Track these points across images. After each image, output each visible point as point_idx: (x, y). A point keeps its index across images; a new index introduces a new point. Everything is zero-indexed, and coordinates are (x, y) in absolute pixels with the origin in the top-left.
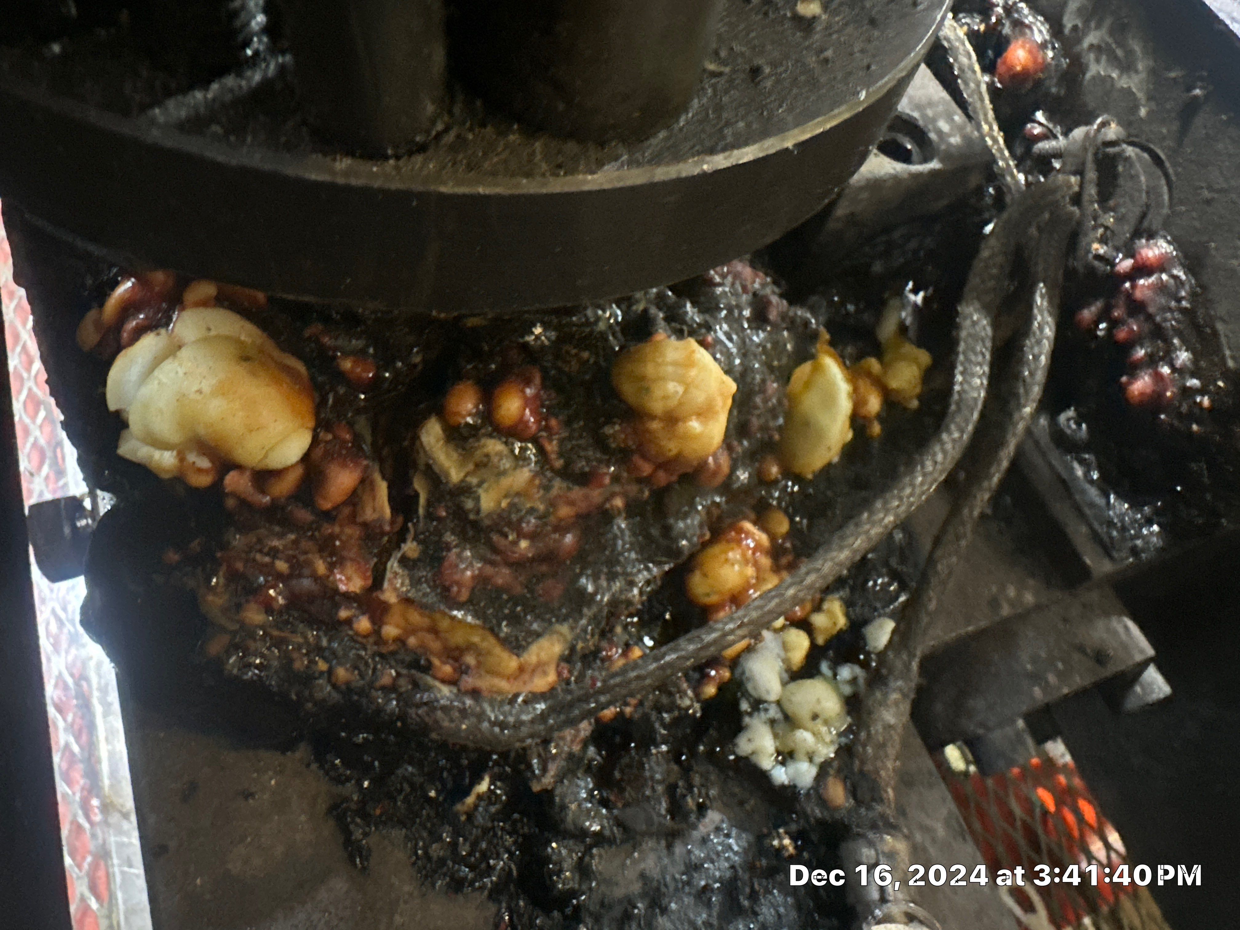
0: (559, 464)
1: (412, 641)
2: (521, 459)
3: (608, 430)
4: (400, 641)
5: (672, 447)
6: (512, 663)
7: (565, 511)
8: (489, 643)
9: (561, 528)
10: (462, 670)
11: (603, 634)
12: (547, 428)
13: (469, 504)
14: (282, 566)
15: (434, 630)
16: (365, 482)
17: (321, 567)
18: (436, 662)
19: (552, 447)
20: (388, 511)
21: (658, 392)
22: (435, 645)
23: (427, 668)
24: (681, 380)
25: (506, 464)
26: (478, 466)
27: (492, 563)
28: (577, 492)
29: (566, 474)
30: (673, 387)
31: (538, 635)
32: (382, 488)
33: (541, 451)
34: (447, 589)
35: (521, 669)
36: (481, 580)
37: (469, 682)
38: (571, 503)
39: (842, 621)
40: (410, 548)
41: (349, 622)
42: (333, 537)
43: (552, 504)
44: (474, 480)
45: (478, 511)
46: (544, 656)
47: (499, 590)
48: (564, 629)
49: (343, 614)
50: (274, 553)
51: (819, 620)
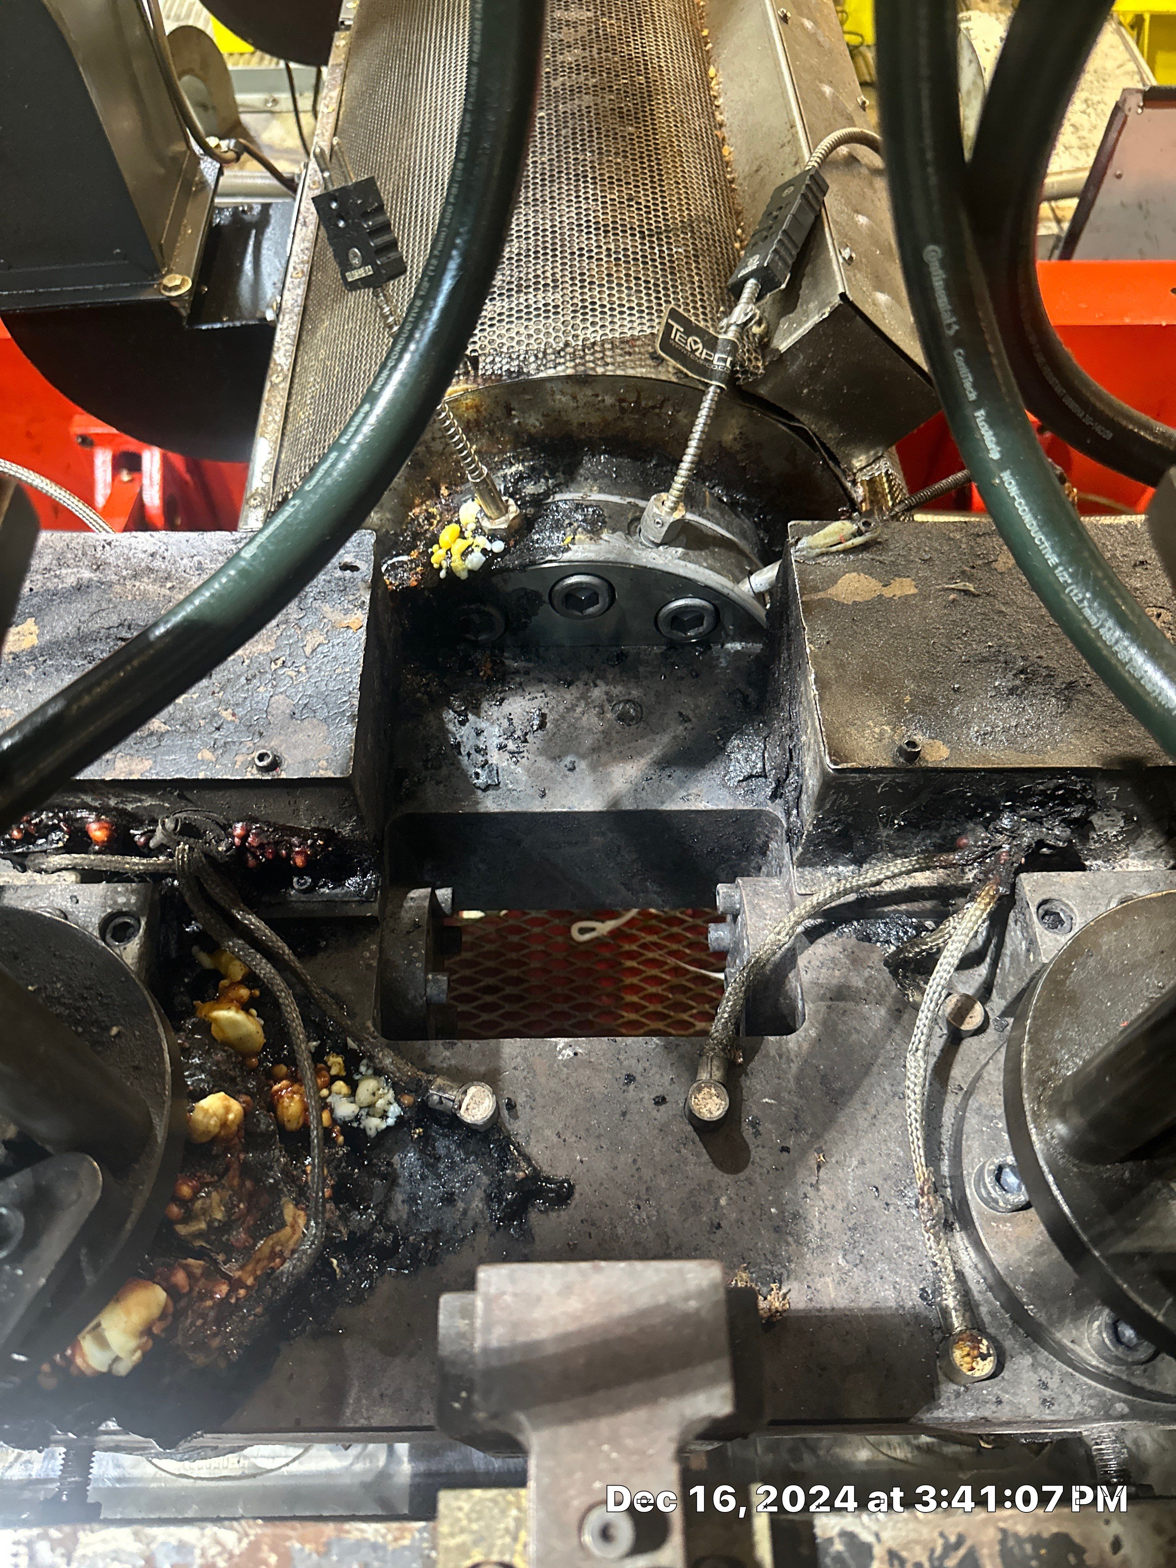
0: (216, 1178)
1: (259, 1272)
2: (208, 1194)
3: (214, 1152)
4: (256, 1278)
5: (234, 1128)
6: (288, 1229)
7: (236, 1182)
8: (275, 1236)
9: (242, 1185)
10: (281, 1254)
11: (293, 1181)
12: (199, 1178)
13: (216, 1224)
14: (199, 1322)
15: (259, 1260)
16: (186, 1268)
17: (209, 1303)
18: (272, 1265)
19: (208, 1179)
20: (201, 1262)
21: (212, 1128)
22: (265, 1263)
23: (273, 1270)
24: (212, 1117)
25: (208, 1201)
26: (204, 1214)
27: (243, 1223)
28: (231, 1173)
29: (221, 1177)
30: (212, 1122)
31: (282, 1213)
32: (190, 1261)
33: (207, 1185)
34: (245, 1247)
35: (292, 1226)
36: (248, 1231)
37: (287, 1253)
38: (234, 1177)
39: (339, 1060)
40: (221, 1258)
41: (238, 1299)
42: (199, 1292)
43: (231, 1187)
44: (208, 1218)
45: (220, 1221)
46: (291, 1214)
47: (255, 1223)
48: (284, 1199)
49: (233, 1301)
50: (193, 1324)
51: (334, 1072)
